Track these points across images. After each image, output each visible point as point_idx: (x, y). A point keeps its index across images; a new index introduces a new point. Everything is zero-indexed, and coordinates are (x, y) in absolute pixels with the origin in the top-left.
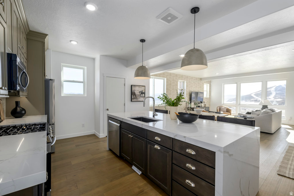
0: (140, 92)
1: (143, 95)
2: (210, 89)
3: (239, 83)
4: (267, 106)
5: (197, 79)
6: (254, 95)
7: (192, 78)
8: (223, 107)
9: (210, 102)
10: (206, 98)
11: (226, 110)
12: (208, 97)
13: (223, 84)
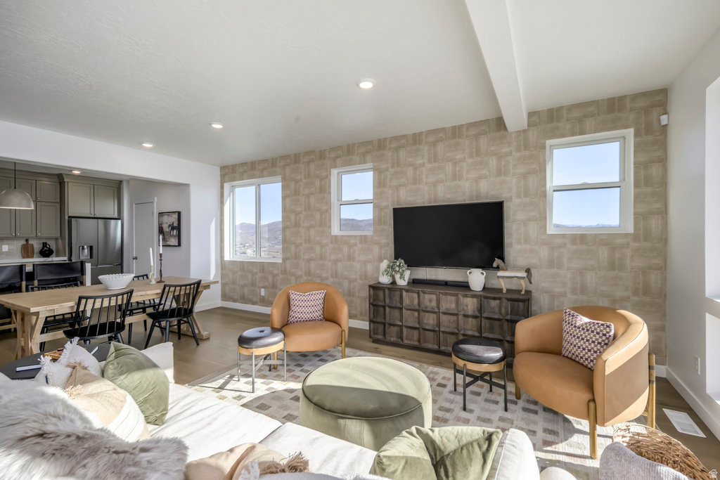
0: (170, 226)
1: (175, 232)
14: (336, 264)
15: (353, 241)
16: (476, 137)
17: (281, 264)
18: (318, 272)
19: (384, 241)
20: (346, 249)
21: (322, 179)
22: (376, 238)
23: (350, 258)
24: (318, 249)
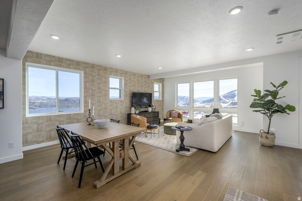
2: (163, 89)
3: (191, 81)
4: (218, 109)
5: (142, 76)
6: (222, 97)
7: (134, 74)
8: (174, 112)
9: (163, 105)
10: (157, 101)
11: (177, 115)
12: (161, 99)
13: (176, 83)
14: (111, 110)
15: (117, 102)
16: (145, 78)
17: (83, 113)
18: (104, 114)
19: (127, 102)
20: (115, 105)
21: (105, 78)
22: (125, 101)
23: (117, 108)
24: (104, 105)
